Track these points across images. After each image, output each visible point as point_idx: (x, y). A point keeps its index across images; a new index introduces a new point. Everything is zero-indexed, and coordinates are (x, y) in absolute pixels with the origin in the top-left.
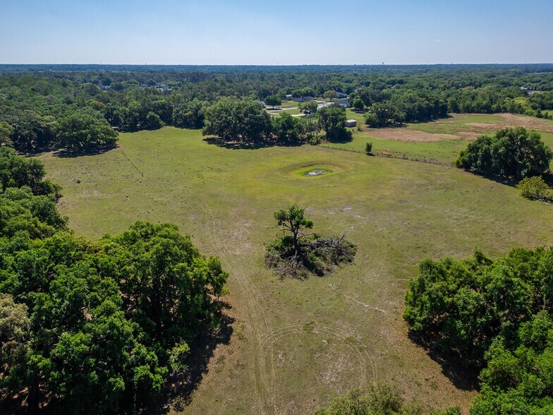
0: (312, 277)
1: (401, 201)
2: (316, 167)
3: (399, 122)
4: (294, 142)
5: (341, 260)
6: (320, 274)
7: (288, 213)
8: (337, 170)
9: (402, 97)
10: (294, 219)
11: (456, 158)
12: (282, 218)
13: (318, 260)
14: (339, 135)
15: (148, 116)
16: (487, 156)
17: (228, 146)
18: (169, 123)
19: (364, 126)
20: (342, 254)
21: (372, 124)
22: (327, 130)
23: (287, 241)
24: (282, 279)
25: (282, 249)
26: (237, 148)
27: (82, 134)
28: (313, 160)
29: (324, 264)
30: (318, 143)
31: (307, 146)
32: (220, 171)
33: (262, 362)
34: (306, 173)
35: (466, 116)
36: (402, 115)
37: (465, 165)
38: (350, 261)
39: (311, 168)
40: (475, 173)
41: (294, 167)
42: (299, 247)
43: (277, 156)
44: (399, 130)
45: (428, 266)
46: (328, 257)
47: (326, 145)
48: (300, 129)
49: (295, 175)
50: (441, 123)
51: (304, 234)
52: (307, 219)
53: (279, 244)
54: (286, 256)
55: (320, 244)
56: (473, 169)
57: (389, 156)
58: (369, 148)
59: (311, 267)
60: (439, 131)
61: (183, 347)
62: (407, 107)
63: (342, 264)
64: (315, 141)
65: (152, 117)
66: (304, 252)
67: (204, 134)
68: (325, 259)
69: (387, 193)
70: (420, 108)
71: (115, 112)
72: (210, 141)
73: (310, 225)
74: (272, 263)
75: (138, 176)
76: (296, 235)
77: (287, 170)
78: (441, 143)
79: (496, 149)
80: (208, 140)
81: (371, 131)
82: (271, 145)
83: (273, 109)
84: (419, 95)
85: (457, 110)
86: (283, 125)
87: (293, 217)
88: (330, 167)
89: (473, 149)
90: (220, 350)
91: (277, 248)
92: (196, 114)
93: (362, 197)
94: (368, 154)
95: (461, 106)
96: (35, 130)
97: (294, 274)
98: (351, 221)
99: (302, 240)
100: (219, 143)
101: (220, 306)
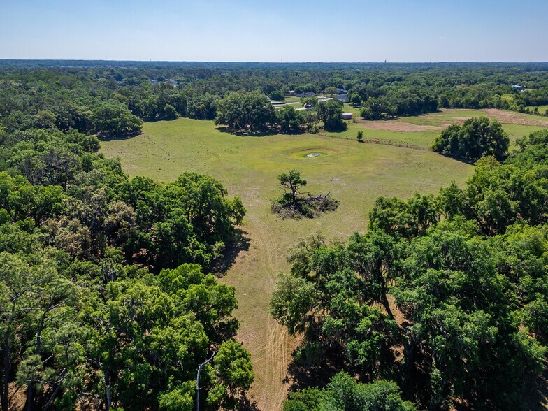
0: (305, 219)
1: (380, 175)
2: (314, 150)
3: (392, 116)
4: (296, 131)
5: (327, 210)
6: (311, 217)
7: (288, 174)
8: (331, 153)
9: (395, 93)
10: (293, 180)
11: (434, 143)
12: (284, 180)
13: (310, 209)
14: (335, 124)
15: (165, 108)
16: (455, 140)
17: (238, 134)
18: (184, 115)
19: (359, 119)
20: (327, 205)
21: (366, 117)
22: (325, 121)
23: (287, 196)
24: (283, 219)
25: (284, 202)
26: (246, 135)
27: (114, 122)
28: (311, 145)
29: (314, 212)
30: (317, 131)
31: (307, 135)
32: (232, 152)
33: (270, 259)
34: (306, 155)
35: (456, 110)
36: (394, 109)
37: (439, 149)
38: (333, 210)
39: (310, 151)
40: (446, 155)
41: (295, 151)
42: (296, 201)
43: (279, 142)
44: (390, 122)
46: (318, 207)
47: (323, 134)
48: (301, 119)
49: (295, 156)
50: (430, 117)
51: (302, 192)
52: (302, 179)
53: (282, 199)
54: (287, 206)
55: (311, 200)
56: (445, 152)
57: (377, 143)
58: (360, 135)
59: (305, 213)
60: (426, 123)
62: (399, 102)
63: (327, 212)
64: (314, 130)
65: (169, 109)
66: (300, 204)
67: (216, 124)
68: (315, 209)
69: (370, 169)
70: (411, 103)
71: (136, 104)
72: (222, 130)
73: (304, 183)
74: (275, 210)
75: (165, 155)
76: (294, 192)
77: (289, 152)
79: (462, 135)
80: (219, 129)
81: (365, 123)
82: (275, 133)
83: (277, 104)
84: (411, 91)
85: (447, 106)
86: (286, 116)
87: (292, 178)
88: (326, 151)
90: (241, 253)
91: (280, 202)
92: (208, 107)
93: (350, 172)
94: (359, 141)
95: (451, 102)
96: (74, 119)
97: (292, 217)
98: (338, 186)
99: (299, 196)
100: (232, 133)
101: (241, 232)
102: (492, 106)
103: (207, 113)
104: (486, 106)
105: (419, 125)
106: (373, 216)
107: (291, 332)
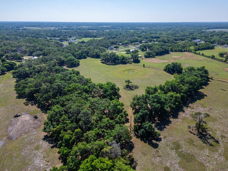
0: (132, 91)
1: (149, 79)
3: (153, 57)
4: (125, 63)
6: (133, 90)
7: (127, 80)
8: (136, 71)
10: (129, 82)
11: (164, 68)
12: (126, 82)
13: (133, 88)
14: (137, 61)
16: (169, 69)
17: (108, 64)
18: (89, 56)
19: (143, 57)
20: (136, 87)
21: (146, 57)
22: (133, 59)
23: (127, 85)
24: (127, 91)
26: (110, 65)
27: (73, 62)
28: (130, 68)
30: (131, 63)
31: (128, 64)
32: (109, 72)
33: (126, 99)
35: (174, 53)
36: (155, 54)
37: (165, 70)
38: (138, 88)
39: (130, 71)
40: (167, 72)
41: (126, 70)
42: (129, 86)
43: (121, 67)
44: (153, 59)
45: (148, 87)
47: (133, 64)
48: (126, 59)
49: (126, 72)
50: (166, 56)
51: (130, 84)
52: (131, 81)
53: (126, 86)
54: (127, 88)
55: (133, 86)
56: (166, 71)
57: (149, 67)
58: (144, 65)
59: (131, 89)
60: (164, 59)
61: (117, 96)
62: (156, 51)
63: (136, 89)
64: (130, 63)
65: (84, 55)
69: (146, 77)
70: (160, 52)
72: (103, 63)
73: (131, 83)
74: (125, 89)
75: (91, 73)
77: (124, 71)
78: (163, 63)
79: (171, 67)
80: (101, 62)
81: (145, 59)
82: (119, 64)
83: (116, 50)
84: (160, 47)
86: (122, 59)
87: (128, 81)
88: (134, 70)
89: (167, 67)
90: (120, 98)
92: (96, 54)
93: (141, 78)
94: (144, 67)
95: (173, 50)
96: (60, 61)
97: (129, 90)
98: (138, 82)
99: (130, 85)
100: (105, 63)
101: (119, 94)
102: (187, 51)
103: (97, 56)
104: (184, 51)
105: (162, 60)
106: (146, 90)
107: (133, 109)
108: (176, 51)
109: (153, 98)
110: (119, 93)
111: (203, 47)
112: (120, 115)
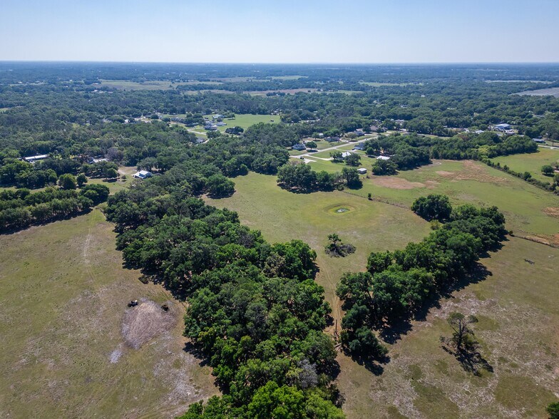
0: (341, 257)
1: (378, 229)
2: (341, 207)
4: (328, 188)
6: (343, 256)
7: (333, 236)
8: (352, 210)
10: (335, 238)
13: (343, 252)
14: (355, 184)
16: (422, 207)
17: (294, 191)
18: (252, 169)
20: (351, 250)
21: (376, 172)
22: (348, 180)
23: (332, 245)
24: (331, 257)
26: (298, 192)
27: (221, 186)
28: (339, 202)
29: (345, 253)
30: (343, 189)
31: (336, 191)
32: (295, 209)
33: (329, 276)
34: (337, 211)
35: (442, 162)
38: (353, 252)
39: (339, 207)
41: (330, 207)
42: (336, 247)
43: (320, 198)
46: (346, 251)
47: (347, 191)
48: (332, 180)
49: (331, 212)
50: (422, 170)
51: (338, 243)
52: (339, 238)
53: (329, 246)
54: (332, 250)
55: (344, 247)
56: (417, 212)
57: (380, 201)
58: (370, 196)
59: (341, 254)
60: (417, 180)
61: (311, 270)
62: (400, 159)
63: (351, 253)
64: (340, 188)
65: (244, 167)
66: (338, 249)
67: (278, 182)
69: (373, 225)
70: (408, 160)
71: (223, 165)
72: (282, 186)
73: (340, 240)
74: (327, 253)
76: (335, 243)
77: (327, 209)
78: (412, 191)
79: (426, 204)
80: (279, 185)
81: (375, 178)
82: (316, 190)
83: (311, 151)
84: (409, 150)
86: (323, 178)
88: (348, 207)
90: (317, 273)
91: (329, 248)
92: (269, 166)
93: (362, 227)
94: (369, 199)
95: (440, 154)
97: (335, 256)
98: (356, 238)
99: (337, 245)
100: (287, 189)
101: (315, 264)
102: (470, 158)
103: (270, 170)
104: (466, 158)
105: (411, 181)
106: (369, 260)
108: (445, 157)
109: (378, 281)
110: (316, 262)
111: (509, 148)
112: (317, 313)
